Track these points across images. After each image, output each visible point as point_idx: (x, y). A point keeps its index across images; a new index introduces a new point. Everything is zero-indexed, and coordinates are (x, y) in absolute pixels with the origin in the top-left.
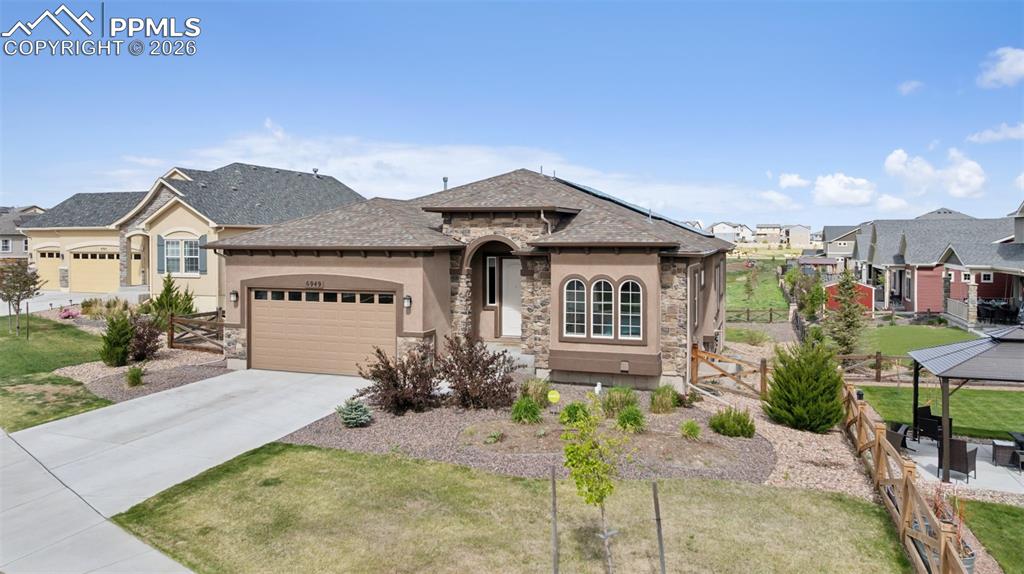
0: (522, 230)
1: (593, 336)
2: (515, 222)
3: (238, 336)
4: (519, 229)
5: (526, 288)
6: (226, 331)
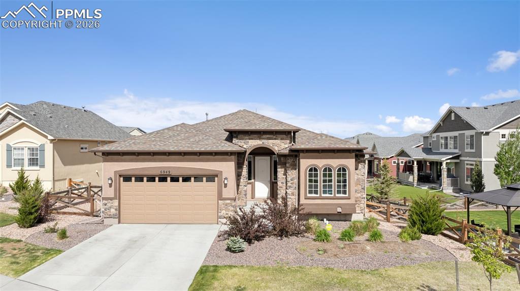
0: (278, 142)
1: (323, 195)
2: (274, 137)
3: (112, 205)
4: (276, 141)
5: (281, 171)
6: (104, 202)
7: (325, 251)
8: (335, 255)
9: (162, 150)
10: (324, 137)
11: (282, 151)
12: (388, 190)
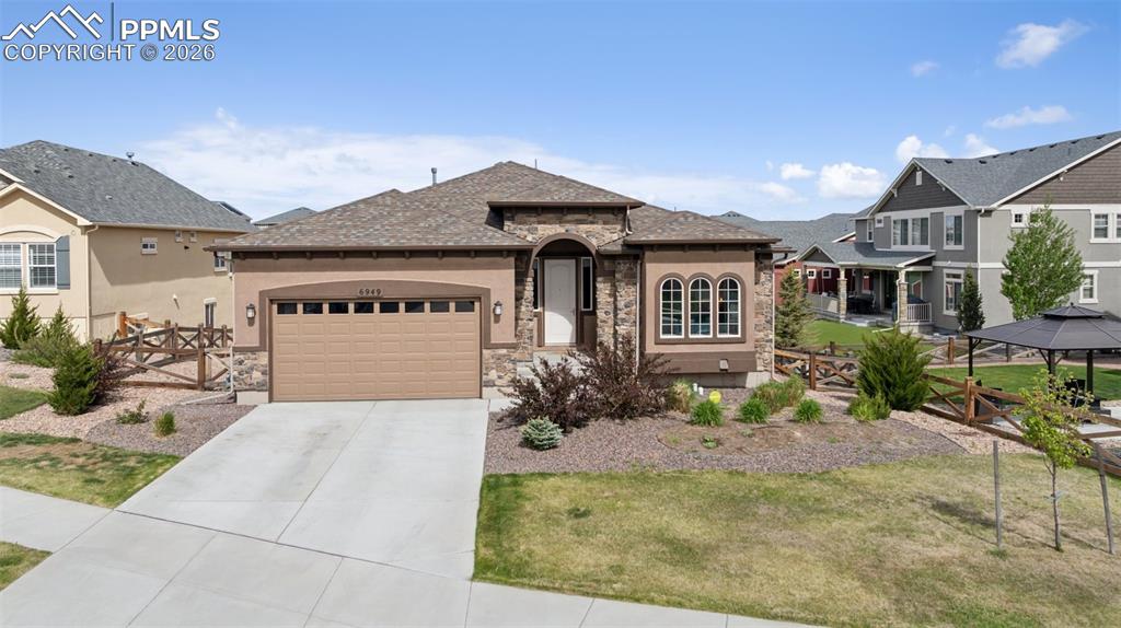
0: (597, 227)
1: (691, 336)
2: (591, 219)
3: (255, 362)
4: (595, 226)
5: (603, 290)
6: (237, 357)
7: (719, 442)
8: (740, 449)
9: (364, 245)
10: (690, 219)
11: (608, 248)
12: (797, 327)
